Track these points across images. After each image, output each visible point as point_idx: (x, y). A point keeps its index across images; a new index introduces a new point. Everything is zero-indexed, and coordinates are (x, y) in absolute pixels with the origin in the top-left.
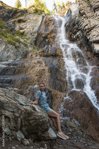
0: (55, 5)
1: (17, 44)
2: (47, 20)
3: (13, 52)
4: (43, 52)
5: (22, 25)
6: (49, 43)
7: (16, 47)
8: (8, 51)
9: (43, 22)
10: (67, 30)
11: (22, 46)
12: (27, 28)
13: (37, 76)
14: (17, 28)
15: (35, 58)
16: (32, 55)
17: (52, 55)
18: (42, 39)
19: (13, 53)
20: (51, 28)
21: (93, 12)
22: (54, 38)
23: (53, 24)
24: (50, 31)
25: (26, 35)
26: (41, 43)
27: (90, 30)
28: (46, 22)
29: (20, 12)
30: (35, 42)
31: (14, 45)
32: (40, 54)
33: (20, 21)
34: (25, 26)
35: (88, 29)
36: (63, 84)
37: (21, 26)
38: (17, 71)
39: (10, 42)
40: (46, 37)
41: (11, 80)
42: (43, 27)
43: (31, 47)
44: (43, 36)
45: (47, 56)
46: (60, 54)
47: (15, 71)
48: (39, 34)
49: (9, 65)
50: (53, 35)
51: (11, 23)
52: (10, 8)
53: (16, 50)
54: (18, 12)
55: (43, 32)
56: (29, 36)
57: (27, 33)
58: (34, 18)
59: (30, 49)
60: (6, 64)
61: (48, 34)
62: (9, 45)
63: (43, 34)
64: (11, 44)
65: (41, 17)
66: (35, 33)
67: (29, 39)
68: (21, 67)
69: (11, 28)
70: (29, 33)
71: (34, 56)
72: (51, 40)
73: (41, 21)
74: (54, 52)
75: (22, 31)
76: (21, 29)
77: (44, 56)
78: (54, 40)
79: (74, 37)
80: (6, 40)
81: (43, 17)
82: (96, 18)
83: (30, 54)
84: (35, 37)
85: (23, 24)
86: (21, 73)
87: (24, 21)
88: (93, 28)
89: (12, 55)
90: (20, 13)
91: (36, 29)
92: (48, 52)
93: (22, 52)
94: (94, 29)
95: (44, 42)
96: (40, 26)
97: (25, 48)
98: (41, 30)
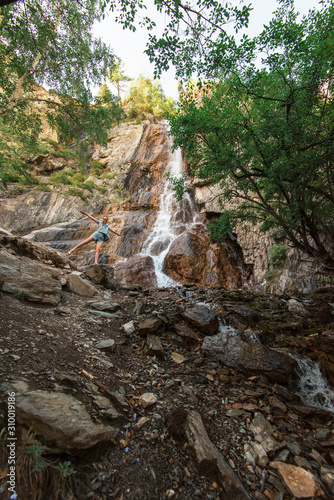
0: (180, 88)
1: (86, 193)
2: (151, 135)
3: (77, 206)
4: (130, 201)
6: (151, 181)
7: (83, 199)
8: (70, 206)
9: (144, 139)
11: (97, 193)
12: (112, 154)
14: (95, 156)
15: (114, 213)
16: (111, 209)
17: (143, 207)
18: (139, 174)
19: (77, 209)
20: (157, 150)
22: (162, 169)
23: (162, 143)
24: (155, 156)
25: (109, 170)
26: (136, 183)
28: (148, 139)
30: (126, 182)
31: (80, 194)
32: (124, 206)
34: (109, 150)
37: (102, 151)
38: (76, 235)
39: (73, 193)
40: (147, 170)
42: (142, 150)
44: (142, 168)
45: (135, 209)
46: (155, 205)
48: (134, 165)
50: (160, 164)
53: (83, 203)
55: (142, 160)
56: (115, 170)
57: (112, 166)
58: (128, 132)
59: (112, 197)
60: (63, 227)
61: (151, 164)
62: (71, 197)
63: (142, 164)
64: (75, 195)
65: (140, 128)
66: (127, 163)
67: (116, 174)
68: (84, 229)
70: (115, 164)
71: (114, 209)
72: (156, 175)
73: (139, 138)
74: (146, 202)
75: (103, 161)
76: (102, 158)
77: (130, 210)
78: (161, 174)
80: (66, 188)
81: (145, 128)
83: (109, 206)
84: (126, 171)
87: (109, 140)
89: (76, 212)
91: (129, 155)
92: (137, 201)
93: (94, 205)
95: (143, 181)
96: (138, 148)
97: (101, 196)
98: (137, 158)
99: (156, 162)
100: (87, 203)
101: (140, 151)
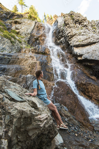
0: (45, 16)
1: (13, 39)
2: (39, 26)
3: (8, 45)
4: (35, 49)
6: (39, 44)
7: (11, 42)
8: (4, 44)
9: (36, 27)
10: (53, 36)
11: (17, 42)
12: (22, 29)
13: (29, 67)
14: (13, 28)
15: (28, 53)
16: (25, 51)
17: (42, 53)
18: (34, 40)
19: (8, 46)
20: (41, 32)
21: (75, 24)
22: (43, 40)
23: (43, 30)
24: (41, 34)
25: (21, 35)
26: (33, 43)
27: (72, 37)
28: (38, 27)
29: (17, 15)
31: (10, 39)
32: (32, 51)
33: (16, 22)
34: (20, 27)
35: (70, 36)
36: (51, 76)
37: (17, 26)
38: (11, 61)
39: (5, 36)
40: (37, 39)
42: (35, 30)
43: (25, 44)
44: (35, 37)
45: (38, 53)
46: (48, 53)
47: (9, 61)
48: (32, 36)
49: (4, 55)
50: (43, 38)
51: (8, 23)
52: (8, 11)
53: (11, 44)
54: (15, 16)
55: (35, 35)
56: (23, 35)
57: (22, 33)
58: (29, 22)
59: (24, 46)
61: (39, 37)
62: (5, 39)
63: (35, 36)
64: (7, 38)
65: (33, 23)
66: (28, 34)
68: (15, 59)
69: (8, 27)
70: (24, 33)
71: (27, 51)
72: (41, 42)
73: (34, 26)
74: (43, 51)
75: (17, 31)
76: (17, 29)
77: (35, 53)
78: (43, 42)
79: (59, 42)
80: (2, 34)
81: (36, 23)
82: (76, 29)
84: (28, 37)
85: (19, 25)
86: (15, 64)
87: (20, 23)
88: (74, 35)
90: (16, 17)
91: (29, 31)
92: (39, 50)
93: (16, 47)
94: (75, 36)
95: (35, 43)
96: (33, 30)
97: (19, 44)
98: (33, 33)
99: (41, 36)
100: (13, 45)
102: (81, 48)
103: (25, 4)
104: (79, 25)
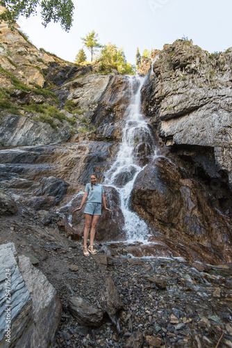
0: (138, 55)
1: (56, 121)
2: (116, 83)
3: (46, 132)
4: (95, 133)
5: (78, 91)
6: (114, 119)
7: (53, 127)
8: (39, 131)
9: (110, 86)
12: (83, 95)
13: (66, 166)
14: (70, 97)
15: (81, 141)
16: (78, 138)
17: (107, 138)
18: (104, 113)
19: (46, 134)
20: (120, 95)
21: (172, 70)
22: (124, 110)
23: (124, 90)
24: (118, 99)
25: (80, 108)
26: (101, 120)
27: (161, 101)
28: (113, 86)
29: (80, 70)
30: (93, 119)
31: (50, 122)
32: (90, 136)
33: (76, 86)
34: (81, 93)
35: (158, 98)
37: (75, 93)
38: (39, 159)
39: (42, 119)
40: (111, 110)
41: (22, 169)
42: (108, 94)
43: (82, 125)
44: (107, 108)
45: (100, 139)
46: (118, 137)
47: (36, 158)
48: (101, 105)
49: (31, 150)
50: (122, 106)
51: (65, 88)
52: (67, 65)
53: (52, 130)
54: (78, 71)
55: (108, 102)
56: (85, 108)
57: (82, 104)
58: (97, 80)
59: (80, 128)
60: (27, 149)
61: (114, 105)
62: (41, 123)
63: (107, 105)
64: (45, 122)
65: (107, 78)
66: (94, 103)
67: (85, 112)
68: (48, 154)
69: (63, 96)
70: (85, 104)
71: (80, 139)
72: (118, 114)
73: (106, 85)
74: (110, 134)
75: (75, 101)
76: (75, 98)
77: (95, 140)
78: (122, 114)
79: (152, 110)
80: (38, 115)
81: (111, 78)
82: (175, 80)
83: (76, 136)
84: (94, 109)
85: (79, 89)
86: (46, 162)
87: (81, 86)
88: (165, 96)
89: (44, 137)
90: (80, 72)
91: (97, 97)
92: (102, 133)
93: (63, 133)
94: (165, 98)
95: (107, 119)
96: (104, 93)
97: (71, 127)
98: (104, 100)
99: (119, 104)
100: (56, 131)
101: (106, 95)
102: (172, 123)
103: (97, 42)
104: (182, 70)
